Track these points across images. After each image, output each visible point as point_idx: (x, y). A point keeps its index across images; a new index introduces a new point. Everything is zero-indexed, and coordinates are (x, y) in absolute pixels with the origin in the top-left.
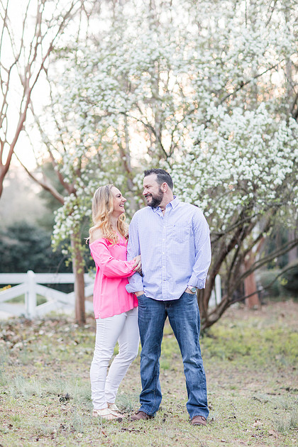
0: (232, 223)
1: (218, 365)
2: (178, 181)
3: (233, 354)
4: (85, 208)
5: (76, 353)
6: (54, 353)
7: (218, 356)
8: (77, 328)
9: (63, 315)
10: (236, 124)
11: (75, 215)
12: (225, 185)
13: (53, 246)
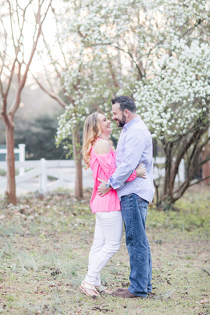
0: (191, 127)
1: (179, 235)
2: (149, 97)
3: (190, 226)
4: (80, 115)
5: (73, 225)
6: (56, 224)
7: (178, 227)
8: (76, 202)
9: (67, 190)
10: (194, 54)
11: (73, 120)
12: (185, 101)
13: (56, 144)
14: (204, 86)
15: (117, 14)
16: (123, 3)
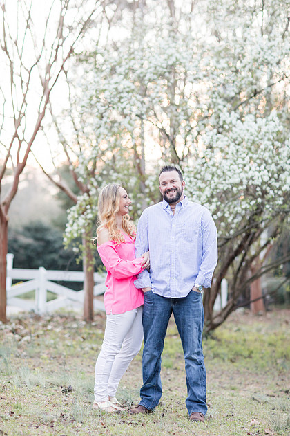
1: (220, 366)
3: (235, 357)
5: (82, 349)
6: (61, 347)
7: (220, 358)
8: (85, 325)
9: (72, 312)
10: (248, 130)
11: (88, 214)
12: (235, 189)
13: (64, 244)
14: (259, 171)
15: (152, 78)
16: (160, 64)
